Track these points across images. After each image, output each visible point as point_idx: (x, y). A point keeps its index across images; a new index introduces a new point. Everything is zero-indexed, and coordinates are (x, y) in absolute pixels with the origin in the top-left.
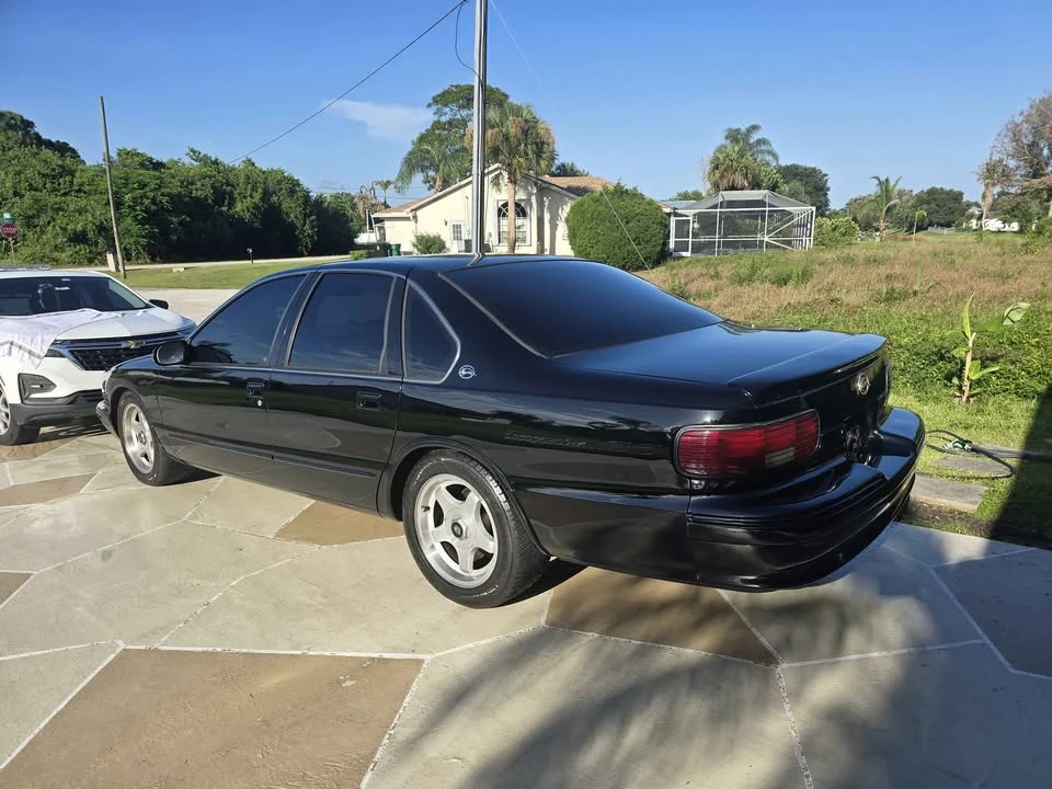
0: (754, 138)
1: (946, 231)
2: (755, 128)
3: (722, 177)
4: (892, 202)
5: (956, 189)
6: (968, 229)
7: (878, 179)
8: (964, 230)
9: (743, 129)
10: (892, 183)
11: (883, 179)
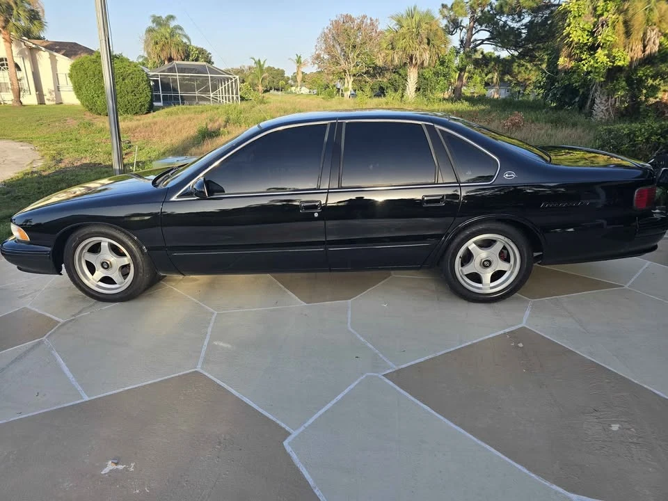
0: (173, 24)
1: (280, 93)
2: (171, 17)
3: (162, 50)
4: (264, 75)
5: (281, 68)
6: (291, 92)
7: (254, 59)
8: (288, 93)
9: (164, 17)
10: (262, 63)
11: (257, 59)
